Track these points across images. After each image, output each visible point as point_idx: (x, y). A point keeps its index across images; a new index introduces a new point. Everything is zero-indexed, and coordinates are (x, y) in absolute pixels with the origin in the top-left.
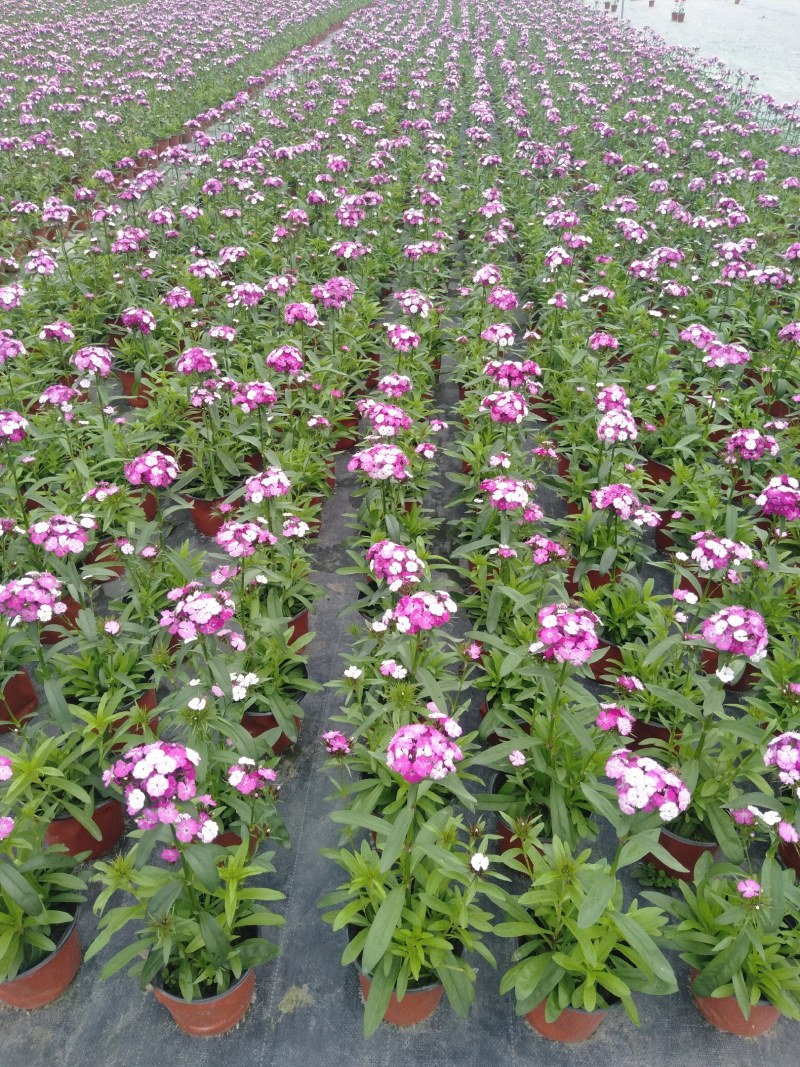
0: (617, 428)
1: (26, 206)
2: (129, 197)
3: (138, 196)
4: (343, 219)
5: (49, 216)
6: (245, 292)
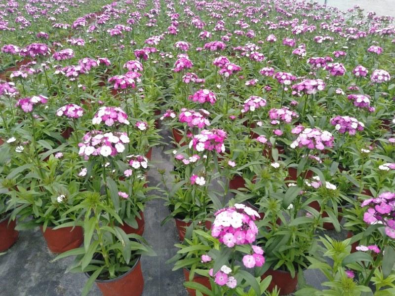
0: (384, 75)
1: (59, 25)
2: (101, 22)
3: (104, 22)
5: (77, 24)
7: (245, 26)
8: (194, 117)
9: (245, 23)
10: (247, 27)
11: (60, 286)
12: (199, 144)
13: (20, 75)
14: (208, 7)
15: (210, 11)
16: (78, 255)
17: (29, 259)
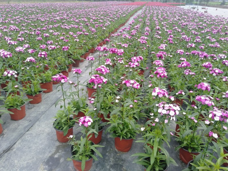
3: (134, 34)
4: (187, 40)
6: (181, 52)
7: (213, 40)
8: (206, 100)
9: (214, 39)
10: (215, 41)
11: (124, 168)
12: (216, 117)
13: (109, 64)
14: (189, 27)
15: (191, 29)
16: (140, 156)
17: (108, 151)
